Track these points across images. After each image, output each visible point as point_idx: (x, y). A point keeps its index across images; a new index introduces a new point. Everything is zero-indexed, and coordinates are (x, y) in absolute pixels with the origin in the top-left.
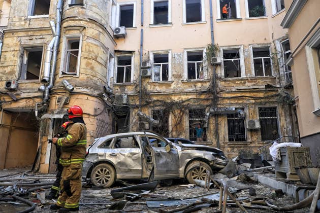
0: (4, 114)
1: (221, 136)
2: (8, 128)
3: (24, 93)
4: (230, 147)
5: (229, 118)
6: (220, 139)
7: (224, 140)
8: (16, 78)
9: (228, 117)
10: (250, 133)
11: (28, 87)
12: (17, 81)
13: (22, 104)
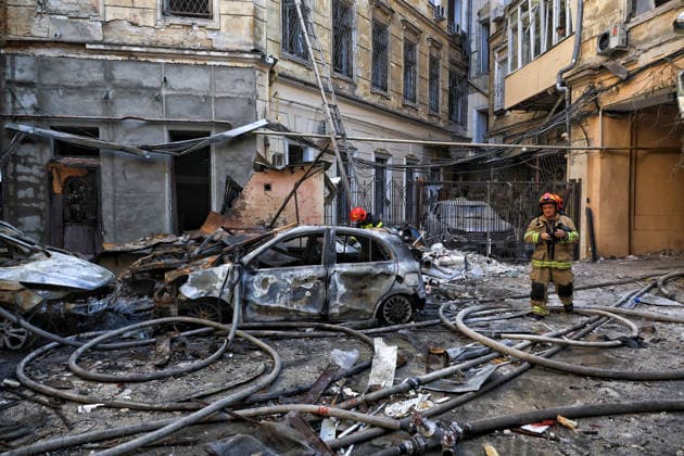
0: (607, 120)
2: (624, 155)
3: (645, 51)
8: (622, 18)
11: (654, 32)
12: (627, 22)
13: (643, 84)
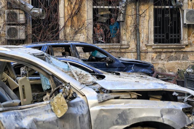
1: (143, 36)
4: (156, 52)
5: (156, 7)
6: (141, 39)
7: (148, 42)
9: (155, 5)
10: (187, 30)
